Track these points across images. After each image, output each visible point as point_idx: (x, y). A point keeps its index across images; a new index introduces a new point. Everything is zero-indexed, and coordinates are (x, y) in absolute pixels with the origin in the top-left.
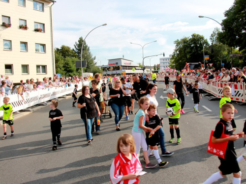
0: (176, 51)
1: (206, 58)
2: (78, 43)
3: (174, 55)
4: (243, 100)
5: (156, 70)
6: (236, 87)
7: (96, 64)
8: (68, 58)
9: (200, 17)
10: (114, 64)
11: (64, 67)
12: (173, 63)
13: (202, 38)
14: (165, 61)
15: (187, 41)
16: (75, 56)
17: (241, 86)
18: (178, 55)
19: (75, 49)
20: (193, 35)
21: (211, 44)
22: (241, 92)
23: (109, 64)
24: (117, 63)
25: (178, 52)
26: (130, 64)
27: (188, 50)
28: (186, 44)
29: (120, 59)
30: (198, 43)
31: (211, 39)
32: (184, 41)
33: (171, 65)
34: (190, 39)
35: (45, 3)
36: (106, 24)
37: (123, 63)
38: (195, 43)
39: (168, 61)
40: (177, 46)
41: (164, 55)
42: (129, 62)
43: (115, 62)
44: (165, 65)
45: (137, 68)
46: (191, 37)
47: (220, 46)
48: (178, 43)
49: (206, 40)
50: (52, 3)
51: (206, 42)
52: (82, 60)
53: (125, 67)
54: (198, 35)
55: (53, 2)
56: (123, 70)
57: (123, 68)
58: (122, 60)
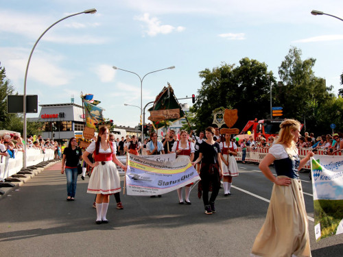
0: (203, 93)
1: (276, 113)
9: (314, 13)
10: (54, 116)
12: (193, 121)
13: (262, 68)
15: (230, 74)
18: (205, 103)
20: (244, 62)
23: (43, 117)
24: (62, 115)
25: (206, 98)
27: (229, 94)
28: (226, 80)
29: (70, 106)
31: (282, 72)
32: (223, 73)
34: (237, 69)
37: (77, 115)
38: (246, 79)
40: (207, 82)
43: (57, 112)
46: (240, 65)
47: (300, 88)
48: (208, 77)
49: (271, 74)
51: (272, 79)
53: (82, 125)
54: (254, 62)
56: (75, 132)
57: (76, 126)
58: (74, 107)
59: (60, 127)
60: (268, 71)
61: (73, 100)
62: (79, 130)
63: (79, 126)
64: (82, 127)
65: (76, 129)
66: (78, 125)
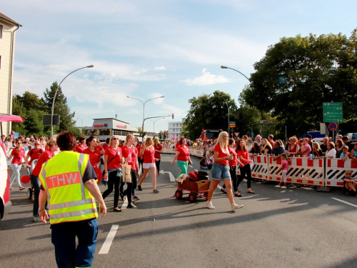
0: (192, 113)
1: (232, 125)
2: (50, 90)
3: (189, 118)
4: (266, 177)
5: (162, 139)
6: (259, 160)
7: (74, 122)
8: (33, 112)
9: (222, 67)
10: (101, 126)
11: (25, 123)
12: (186, 130)
13: (227, 97)
14: (176, 127)
15: (208, 100)
16: (44, 109)
17: (265, 158)
18: (194, 118)
19: (45, 99)
20: (216, 93)
21: (239, 107)
22: (265, 166)
23: (95, 126)
24: (106, 125)
25: (193, 115)
26: (125, 127)
27: (208, 113)
28: (205, 104)
29: (111, 119)
30: (222, 104)
31: (240, 99)
32: (203, 100)
33: (183, 133)
34: (212, 98)
35: (4, 26)
36: (92, 66)
37: (115, 125)
38: (217, 104)
39: (179, 127)
40: (193, 106)
41: (173, 116)
43: (103, 123)
44: (176, 132)
46: (213, 95)
47: (251, 110)
48: (194, 102)
49: (233, 101)
50: (15, 27)
51: (233, 104)
52: (53, 114)
53: (118, 132)
54: (222, 93)
55: (17, 25)
58: (114, 121)
59: (107, 132)
60: (232, 98)
66: (115, 131)
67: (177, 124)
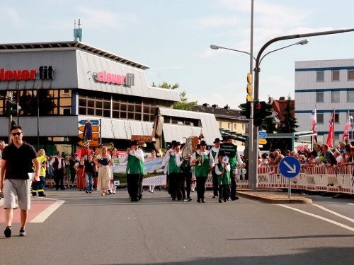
10: (26, 76)
14: (328, 82)
24: (47, 73)
29: (68, 48)
42: (122, 70)
43: (33, 64)
44: (327, 104)
45: (164, 111)
53: (98, 101)
56: (81, 118)
57: (82, 103)
58: (80, 54)
59: (41, 105)
61: (78, 33)
62: (91, 113)
63: (91, 104)
64: (99, 105)
65: (82, 112)
66: (88, 99)
67: (335, 70)
